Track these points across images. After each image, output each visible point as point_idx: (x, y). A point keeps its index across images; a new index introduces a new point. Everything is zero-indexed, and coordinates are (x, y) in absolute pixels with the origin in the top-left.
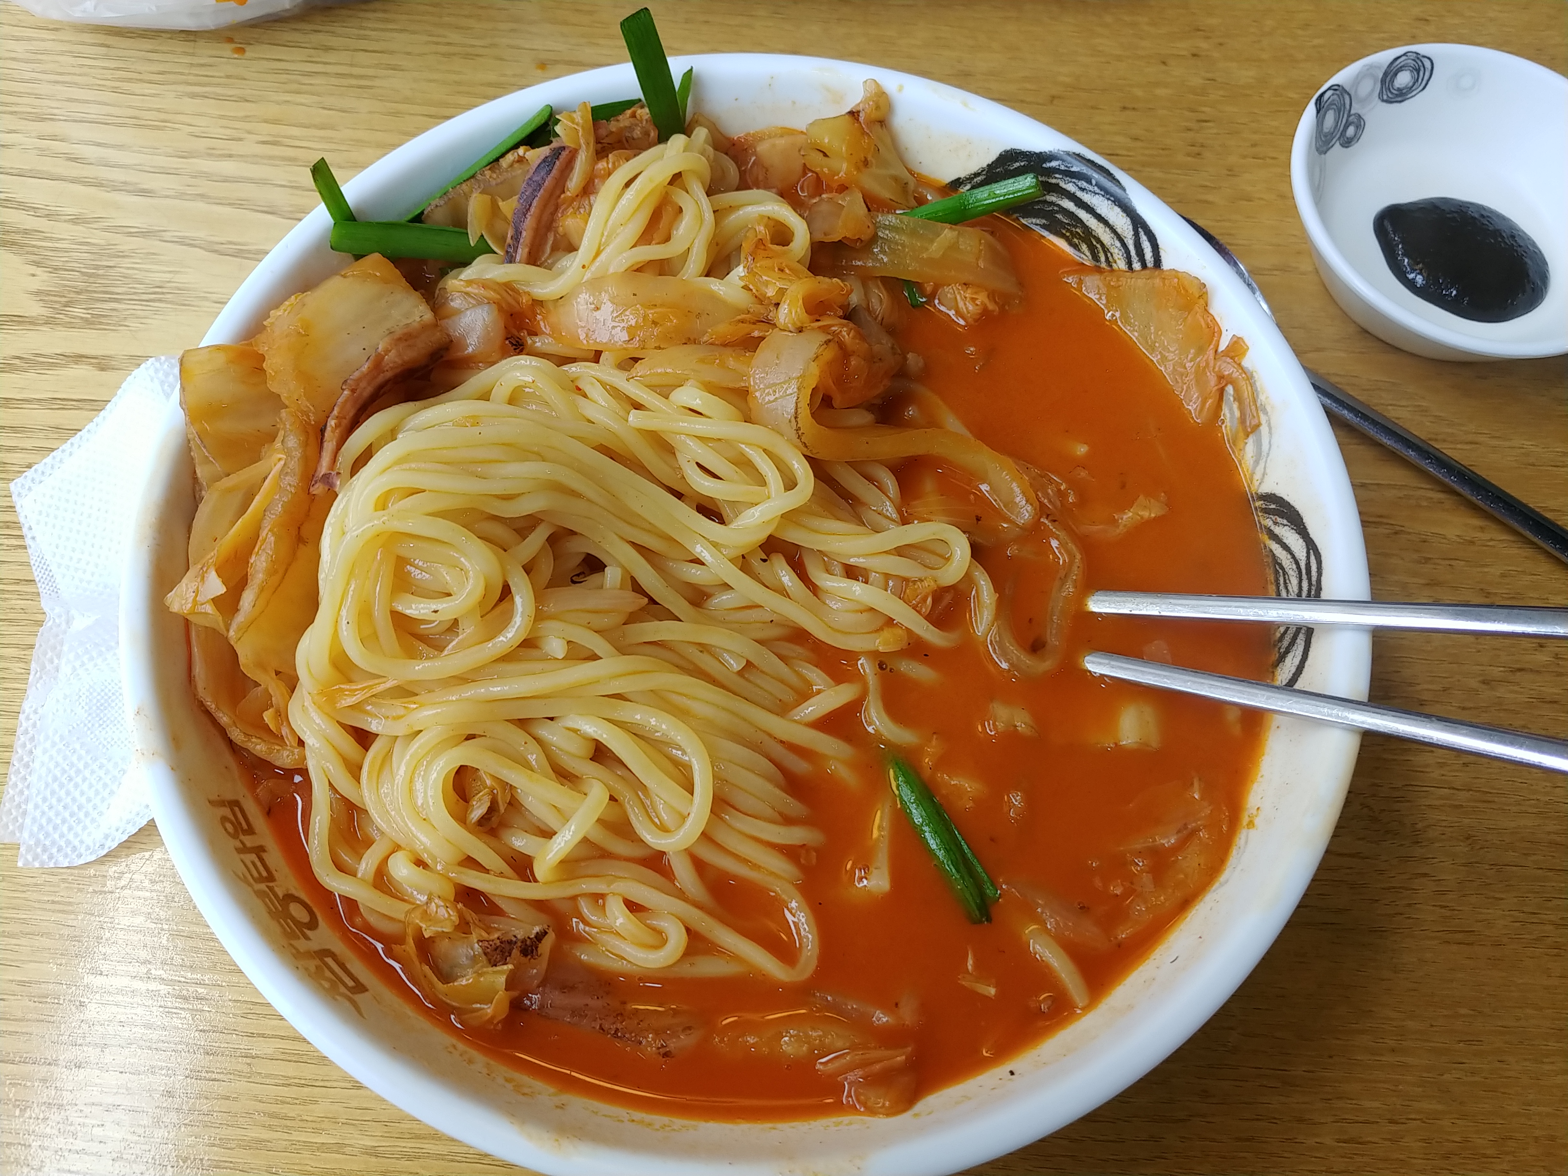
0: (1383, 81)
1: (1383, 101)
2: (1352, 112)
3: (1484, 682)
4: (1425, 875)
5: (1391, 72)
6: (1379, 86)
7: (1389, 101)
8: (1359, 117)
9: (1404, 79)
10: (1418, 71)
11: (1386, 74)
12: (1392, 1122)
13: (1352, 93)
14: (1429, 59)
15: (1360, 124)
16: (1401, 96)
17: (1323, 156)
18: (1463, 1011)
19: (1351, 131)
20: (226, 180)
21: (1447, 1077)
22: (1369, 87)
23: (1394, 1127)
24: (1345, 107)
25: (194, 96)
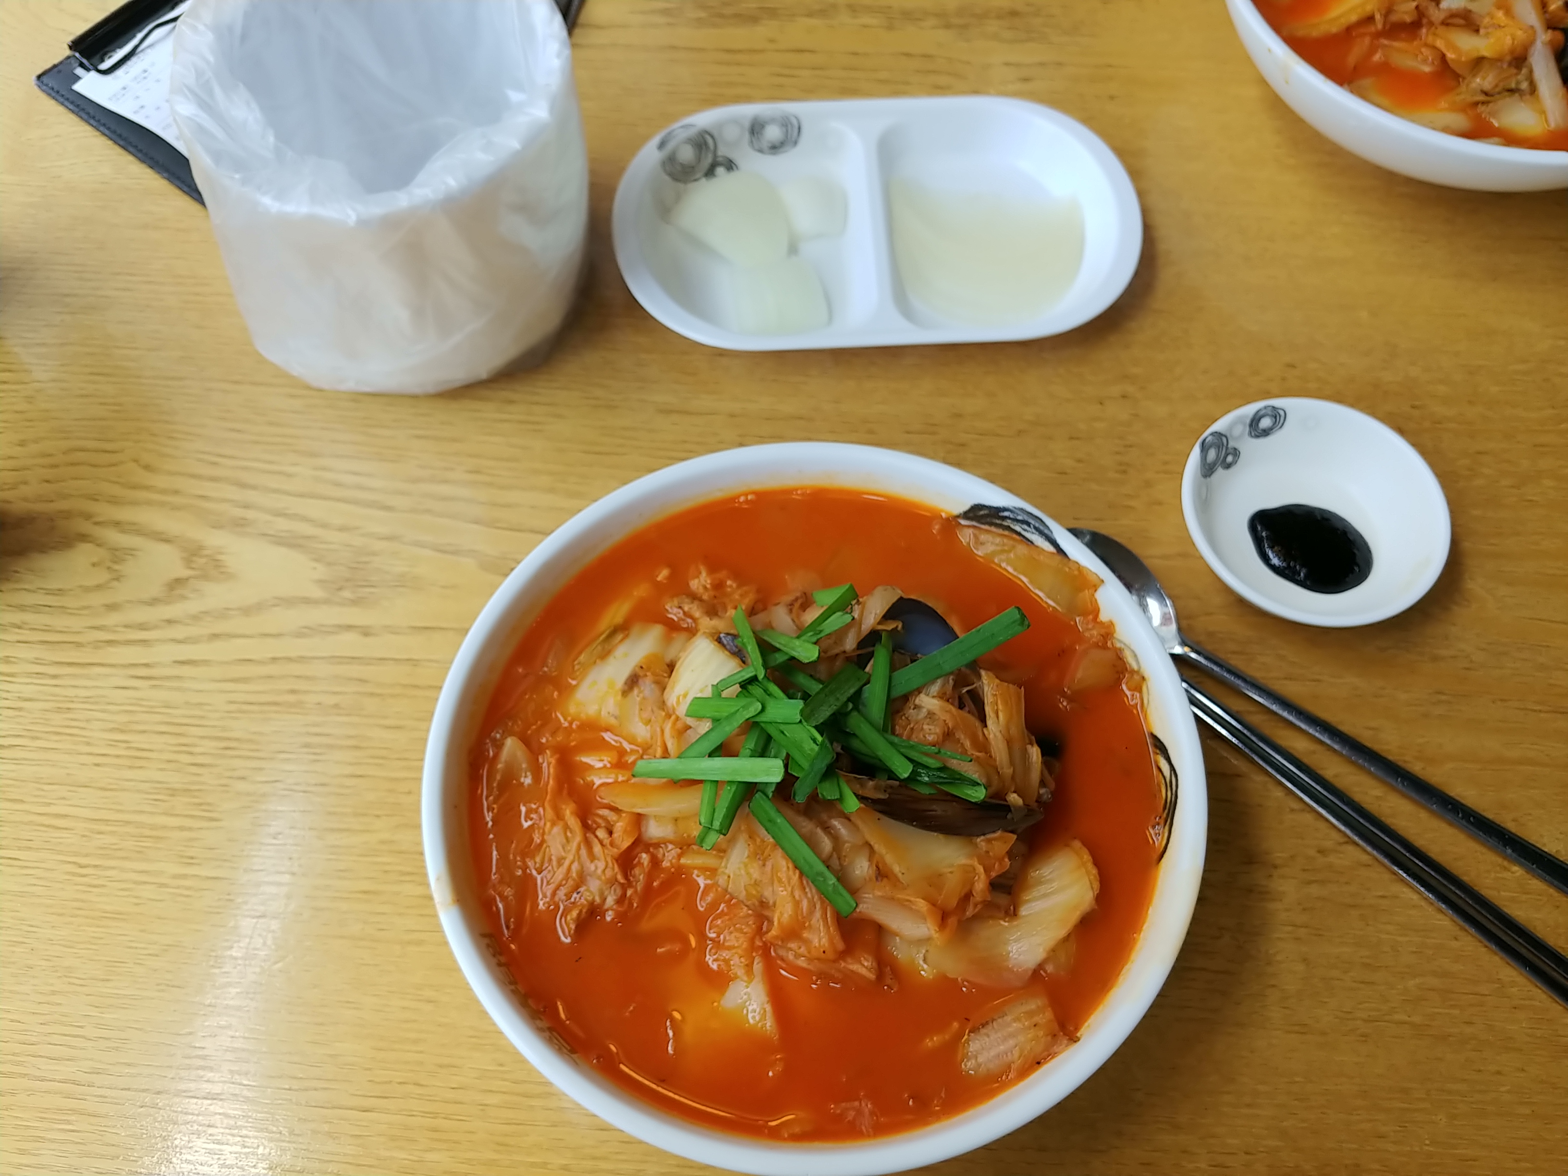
0: (1251, 425)
1: (1252, 436)
2: (1229, 446)
3: (1319, 852)
4: (1273, 986)
5: (1255, 421)
6: (1248, 429)
7: (1257, 437)
8: (1235, 449)
9: (1266, 423)
10: (1276, 417)
11: (1252, 421)
12: (1247, 1153)
13: (1228, 436)
14: (1283, 410)
15: (1236, 453)
16: (1266, 433)
17: (1208, 479)
18: (1297, 1079)
19: (1230, 459)
20: (445, 499)
21: (1285, 1124)
22: (1241, 430)
23: (1248, 1157)
24: (1223, 445)
25: (419, 437)
